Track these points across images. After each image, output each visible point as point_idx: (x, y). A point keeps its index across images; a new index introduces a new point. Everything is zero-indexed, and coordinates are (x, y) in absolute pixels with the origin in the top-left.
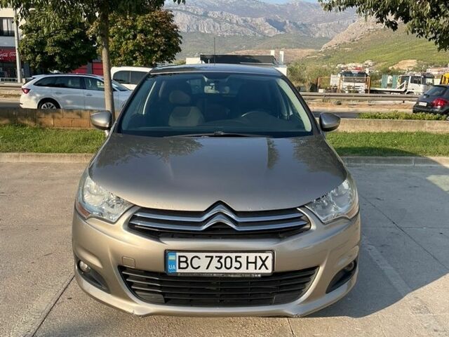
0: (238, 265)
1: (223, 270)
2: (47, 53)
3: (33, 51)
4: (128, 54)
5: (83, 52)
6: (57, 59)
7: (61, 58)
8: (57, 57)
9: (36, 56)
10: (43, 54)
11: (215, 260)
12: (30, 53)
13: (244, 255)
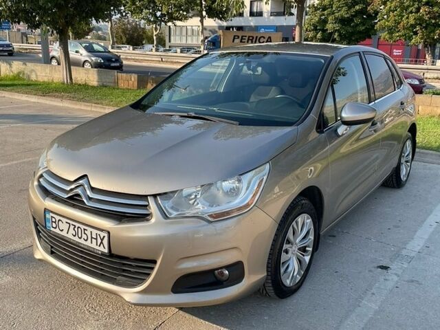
0: (85, 237)
1: (76, 239)
2: (327, 30)
3: (315, 29)
4: (407, 29)
5: (362, 28)
6: (336, 36)
7: (340, 35)
8: (337, 34)
9: (317, 33)
10: (324, 31)
11: (72, 227)
12: (313, 30)
13: (89, 229)
